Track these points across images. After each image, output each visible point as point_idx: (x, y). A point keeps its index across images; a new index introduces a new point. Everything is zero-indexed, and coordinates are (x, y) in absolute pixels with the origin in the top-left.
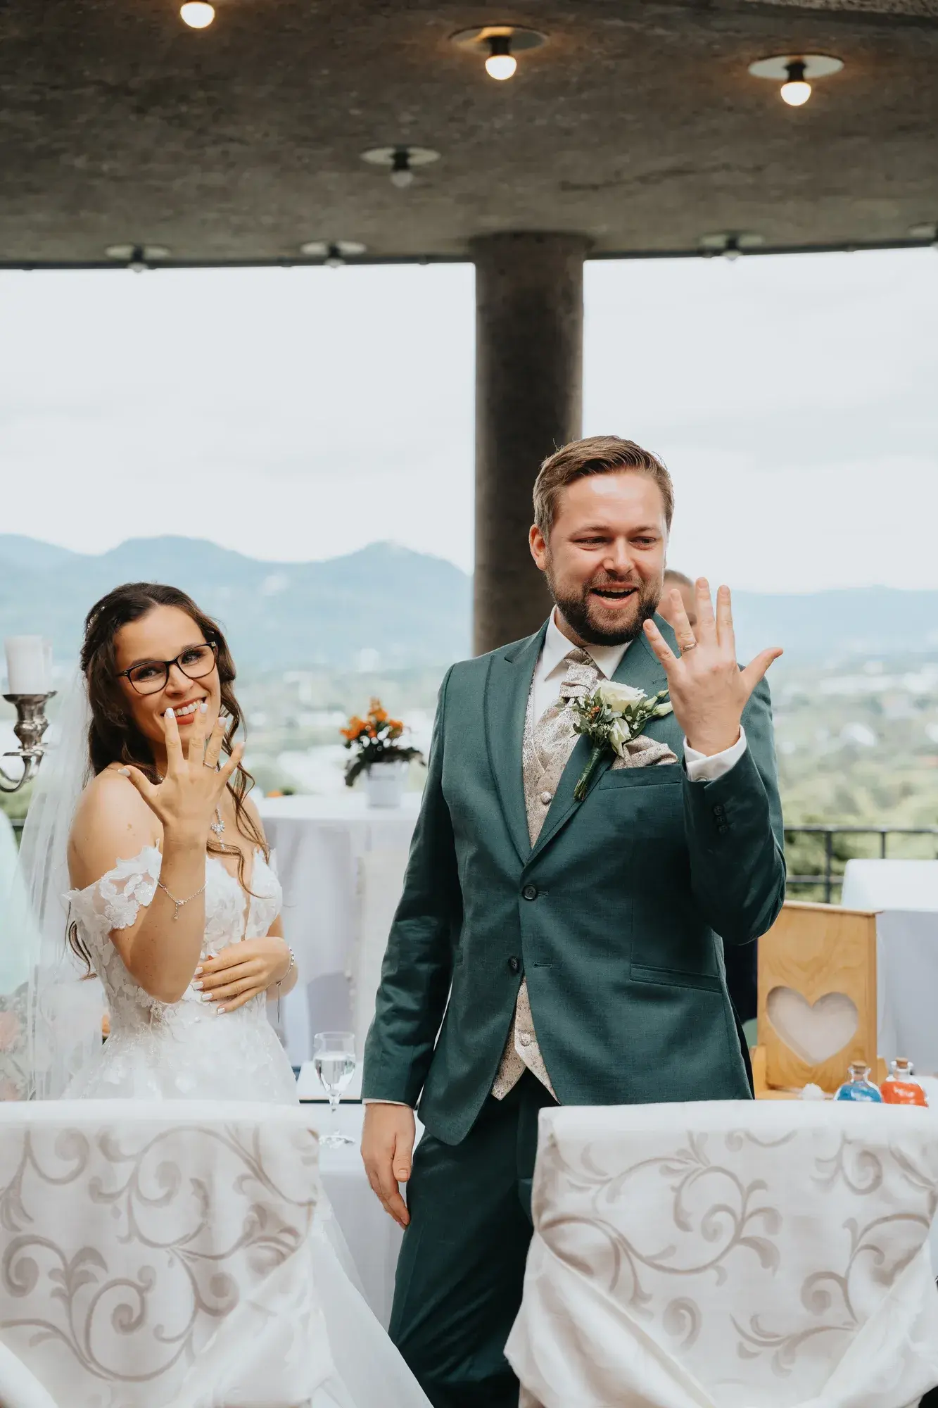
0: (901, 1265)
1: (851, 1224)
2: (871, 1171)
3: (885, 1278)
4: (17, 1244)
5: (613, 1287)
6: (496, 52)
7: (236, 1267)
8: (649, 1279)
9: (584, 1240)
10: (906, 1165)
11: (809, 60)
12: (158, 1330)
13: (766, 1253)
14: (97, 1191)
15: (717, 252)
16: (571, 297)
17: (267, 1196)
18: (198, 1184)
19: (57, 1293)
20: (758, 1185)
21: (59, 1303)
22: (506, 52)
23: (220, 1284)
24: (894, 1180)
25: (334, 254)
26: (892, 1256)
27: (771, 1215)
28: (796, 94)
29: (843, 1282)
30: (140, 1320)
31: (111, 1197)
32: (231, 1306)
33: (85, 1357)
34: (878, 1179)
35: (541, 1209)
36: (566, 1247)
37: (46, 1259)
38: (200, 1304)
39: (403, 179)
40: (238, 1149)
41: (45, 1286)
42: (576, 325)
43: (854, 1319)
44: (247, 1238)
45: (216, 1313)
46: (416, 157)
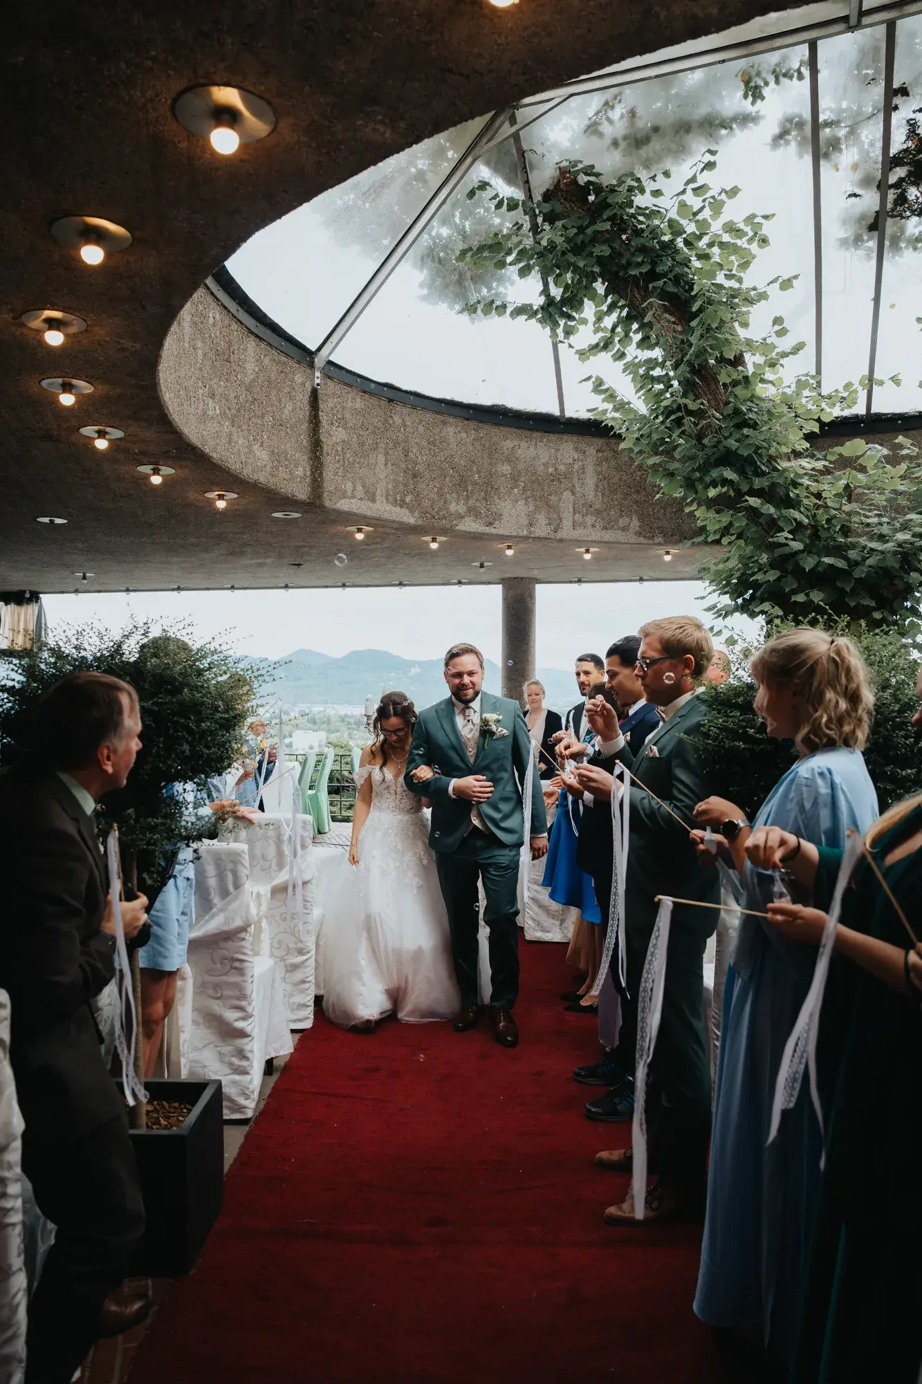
6: (507, 549)
11: (590, 549)
22: (510, 549)
25: (460, 582)
28: (588, 556)
39: (483, 570)
46: (486, 564)
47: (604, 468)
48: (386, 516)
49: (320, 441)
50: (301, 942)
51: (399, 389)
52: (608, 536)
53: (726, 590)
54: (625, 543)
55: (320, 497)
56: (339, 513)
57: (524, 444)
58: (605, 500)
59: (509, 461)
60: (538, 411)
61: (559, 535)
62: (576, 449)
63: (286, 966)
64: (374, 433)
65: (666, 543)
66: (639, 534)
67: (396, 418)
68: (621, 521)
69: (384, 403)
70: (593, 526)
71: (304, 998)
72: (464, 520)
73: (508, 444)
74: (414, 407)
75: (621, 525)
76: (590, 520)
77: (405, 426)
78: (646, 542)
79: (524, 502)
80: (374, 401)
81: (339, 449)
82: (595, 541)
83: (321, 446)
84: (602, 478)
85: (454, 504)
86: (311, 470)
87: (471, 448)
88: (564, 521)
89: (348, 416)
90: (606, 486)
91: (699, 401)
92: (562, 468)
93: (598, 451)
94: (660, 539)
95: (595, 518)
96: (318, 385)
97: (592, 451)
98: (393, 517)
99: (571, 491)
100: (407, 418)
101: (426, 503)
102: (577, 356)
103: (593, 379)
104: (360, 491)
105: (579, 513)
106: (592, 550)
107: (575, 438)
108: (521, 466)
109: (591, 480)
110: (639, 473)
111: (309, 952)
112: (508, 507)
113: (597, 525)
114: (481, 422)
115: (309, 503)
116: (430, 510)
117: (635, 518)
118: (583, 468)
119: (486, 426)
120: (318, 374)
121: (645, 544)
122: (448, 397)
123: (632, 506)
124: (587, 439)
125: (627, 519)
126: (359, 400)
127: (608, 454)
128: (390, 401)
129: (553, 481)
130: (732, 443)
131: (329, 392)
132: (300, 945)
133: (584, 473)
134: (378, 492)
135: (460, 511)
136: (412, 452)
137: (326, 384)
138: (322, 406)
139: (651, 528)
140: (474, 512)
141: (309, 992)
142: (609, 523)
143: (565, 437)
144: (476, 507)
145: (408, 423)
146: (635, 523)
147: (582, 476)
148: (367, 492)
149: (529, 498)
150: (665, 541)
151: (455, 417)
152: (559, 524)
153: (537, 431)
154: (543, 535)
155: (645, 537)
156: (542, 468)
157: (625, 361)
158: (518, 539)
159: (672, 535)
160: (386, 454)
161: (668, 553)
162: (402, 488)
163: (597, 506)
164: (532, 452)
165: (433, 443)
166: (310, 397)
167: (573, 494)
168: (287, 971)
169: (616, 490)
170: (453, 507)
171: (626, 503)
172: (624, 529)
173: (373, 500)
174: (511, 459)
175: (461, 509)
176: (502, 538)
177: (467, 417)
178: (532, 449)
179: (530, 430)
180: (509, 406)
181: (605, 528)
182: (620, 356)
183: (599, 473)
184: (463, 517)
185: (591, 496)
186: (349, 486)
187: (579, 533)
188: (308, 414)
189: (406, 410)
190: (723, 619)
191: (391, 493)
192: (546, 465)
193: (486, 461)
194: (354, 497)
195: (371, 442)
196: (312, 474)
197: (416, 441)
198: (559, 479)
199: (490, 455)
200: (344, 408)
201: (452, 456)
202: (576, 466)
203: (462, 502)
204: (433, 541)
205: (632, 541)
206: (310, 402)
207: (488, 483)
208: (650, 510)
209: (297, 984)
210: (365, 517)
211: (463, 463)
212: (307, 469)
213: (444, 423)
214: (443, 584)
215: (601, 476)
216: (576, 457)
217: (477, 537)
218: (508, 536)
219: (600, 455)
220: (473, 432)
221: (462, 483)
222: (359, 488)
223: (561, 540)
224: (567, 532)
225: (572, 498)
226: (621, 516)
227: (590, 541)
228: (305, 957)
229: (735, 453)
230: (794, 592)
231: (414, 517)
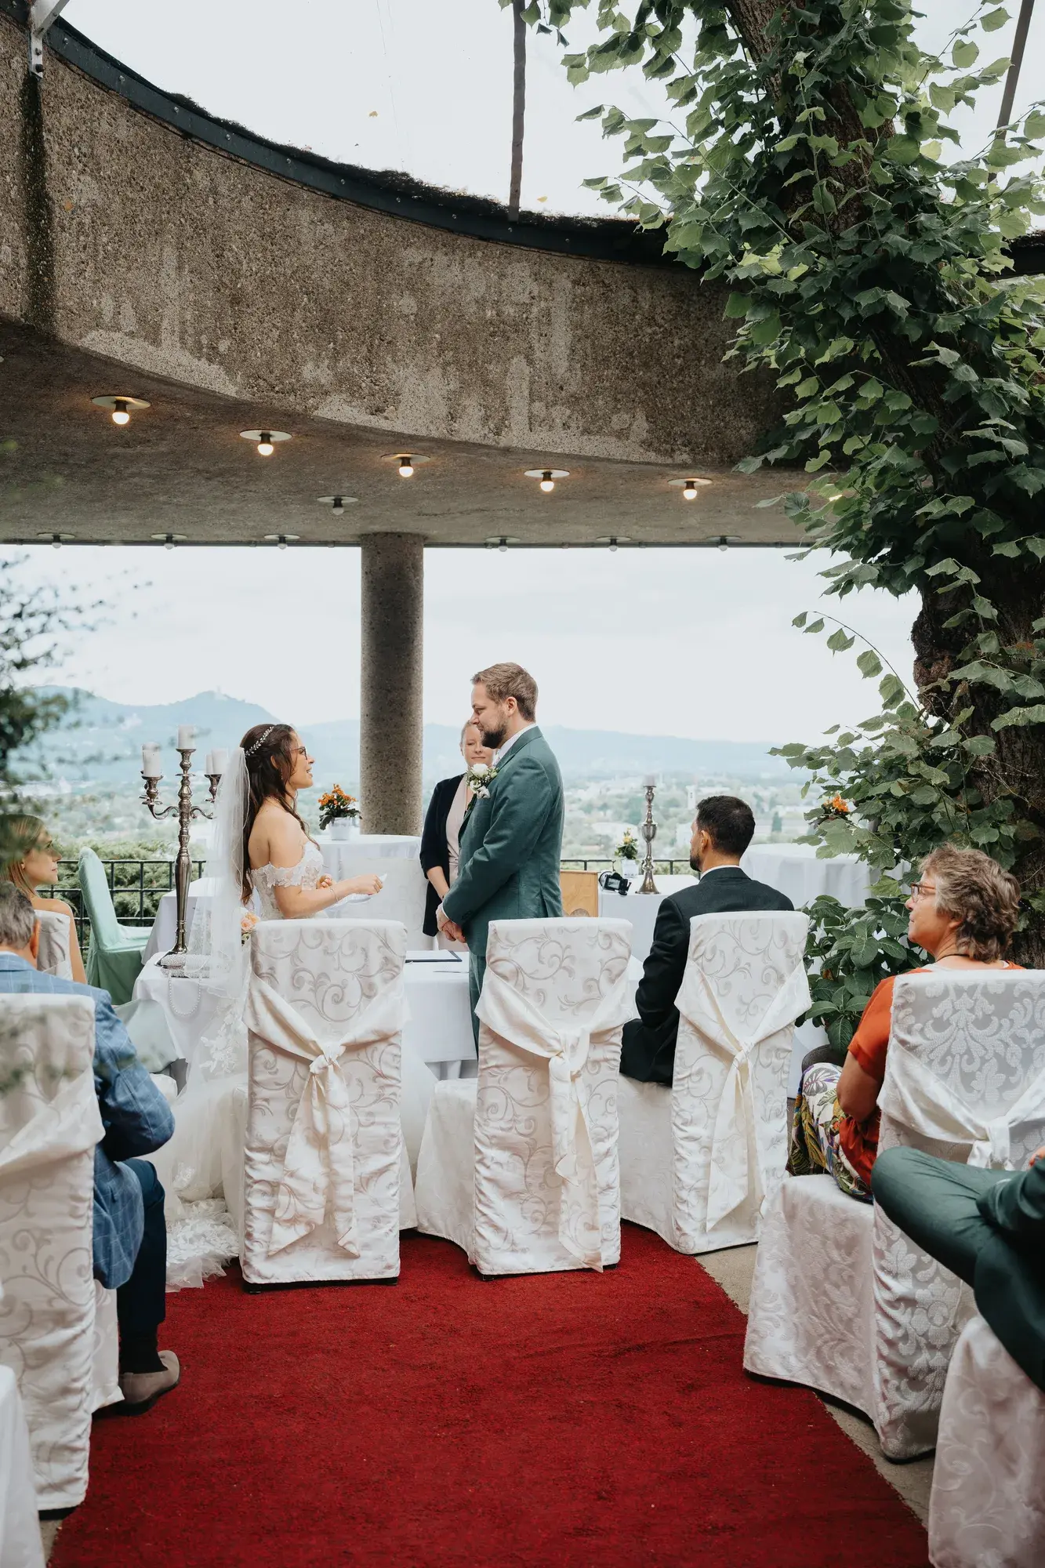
0: (619, 975)
1: (601, 961)
2: (608, 941)
3: (612, 981)
4: (297, 971)
5: (515, 985)
6: (403, 464)
7: (377, 980)
8: (528, 981)
9: (505, 968)
10: (621, 939)
11: (554, 472)
12: (348, 1003)
13: (571, 972)
14: (326, 952)
15: (494, 545)
16: (417, 568)
17: (388, 954)
18: (364, 949)
19: (311, 990)
20: (568, 947)
21: (312, 994)
22: (409, 465)
23: (371, 986)
24: (616, 945)
25: (282, 540)
26: (615, 972)
27: (572, 958)
28: (547, 487)
29: (598, 982)
30: (342, 1000)
31: (332, 954)
32: (375, 995)
33: (321, 1013)
34: (611, 944)
35: (490, 957)
36: (500, 970)
37: (307, 977)
38: (363, 994)
39: (339, 511)
40: (378, 935)
41: (307, 987)
42: (419, 582)
43: (601, 996)
44: (381, 969)
45: (369, 997)
46: (346, 500)
47: (586, 316)
48: (180, 376)
49: (47, 195)
50: (62, 1296)
51: (202, 114)
52: (593, 446)
53: (844, 541)
54: (621, 462)
55: (48, 317)
56: (89, 358)
57: (440, 259)
58: (587, 378)
59: (413, 291)
60: (470, 192)
61: (504, 441)
62: (536, 276)
63: (23, 1354)
64: (156, 199)
65: (694, 465)
66: (647, 445)
67: (198, 175)
68: (615, 418)
69: (174, 139)
70: (565, 426)
71: (65, 1433)
72: (329, 399)
73: (412, 255)
74: (233, 157)
75: (617, 427)
76: (560, 413)
77: (214, 191)
78: (660, 460)
79: (438, 371)
80: (152, 129)
81: (87, 221)
82: (568, 456)
83: (47, 207)
84: (582, 335)
85: (310, 365)
86: (29, 256)
87: (342, 256)
88: (513, 412)
89: (101, 151)
90: (589, 351)
91: (853, 144)
92: (510, 311)
93: (576, 283)
94: (685, 456)
95: (568, 412)
96: (39, 68)
97: (564, 282)
98: (194, 380)
99: (527, 357)
100: (220, 178)
101: (256, 357)
102: (565, 69)
103: (605, 115)
104: (129, 320)
105: (541, 399)
106: (557, 474)
107: (534, 255)
108: (436, 302)
109: (562, 338)
110: (649, 331)
111: (80, 1318)
112: (412, 380)
113: (573, 425)
114: (360, 205)
115: (23, 328)
116: (263, 372)
117: (641, 417)
118: (547, 313)
119: (370, 215)
120: (37, 44)
121: (656, 464)
122: (300, 145)
123: (634, 392)
124: (556, 258)
125: (626, 417)
126: (122, 121)
127: (596, 290)
128: (186, 135)
129: (493, 335)
130: (896, 239)
131: (62, 93)
132: (60, 1305)
133: (549, 323)
134: (165, 324)
135: (323, 381)
136: (231, 250)
137: (54, 72)
138: (49, 120)
139: (669, 434)
140: (346, 384)
141: (80, 1414)
142: (593, 422)
143: (517, 252)
144: (352, 375)
145: (223, 189)
146: (641, 426)
147: (545, 329)
148: (142, 320)
149: (449, 364)
150: (694, 460)
151: (313, 189)
152: (503, 419)
153: (466, 234)
154: (475, 437)
155: (657, 451)
156: (473, 308)
157: (671, 79)
158: (426, 444)
159: (706, 450)
160: (181, 247)
161: (690, 485)
162: (209, 321)
163: (573, 388)
164: (455, 275)
165: (270, 237)
166: (22, 93)
167: (530, 362)
168: (27, 1367)
169: (606, 359)
170: (308, 371)
171: (625, 386)
172: (622, 434)
173: (156, 342)
174: (416, 285)
175: (325, 376)
176: (399, 440)
177: (334, 191)
178: (456, 268)
179: (451, 231)
180: (416, 176)
181: (586, 431)
182: (662, 66)
183: (577, 326)
184: (327, 393)
185: (561, 368)
186: (107, 304)
187: (538, 439)
188: (18, 129)
189: (216, 161)
190: (841, 595)
191: (191, 331)
192: (481, 303)
193: (370, 284)
194: (117, 328)
195: (150, 217)
196: (32, 265)
197: (237, 228)
198: (504, 332)
199: (379, 277)
200: (93, 134)
201: (307, 267)
202: (535, 310)
203: (327, 362)
204: (263, 442)
205: (635, 457)
206: (22, 104)
207: (374, 331)
208: (668, 401)
209: (46, 1399)
210: (140, 374)
211: (326, 283)
212: (21, 251)
213: (291, 198)
214: (249, 543)
215: (579, 332)
216: (536, 293)
217: (350, 436)
218: (411, 437)
219: (579, 290)
220: (345, 223)
221: (325, 326)
222: (127, 309)
223: (507, 451)
224: (517, 435)
225: (527, 370)
226: (616, 410)
227: (559, 455)
228: (68, 1333)
229: (903, 259)
230: (996, 538)
231: (235, 385)
